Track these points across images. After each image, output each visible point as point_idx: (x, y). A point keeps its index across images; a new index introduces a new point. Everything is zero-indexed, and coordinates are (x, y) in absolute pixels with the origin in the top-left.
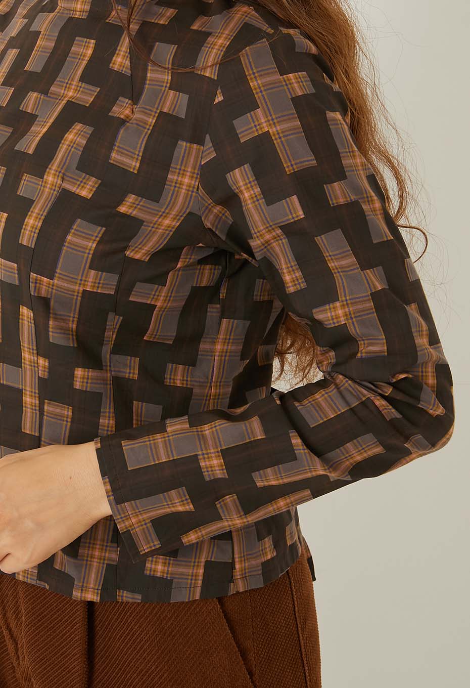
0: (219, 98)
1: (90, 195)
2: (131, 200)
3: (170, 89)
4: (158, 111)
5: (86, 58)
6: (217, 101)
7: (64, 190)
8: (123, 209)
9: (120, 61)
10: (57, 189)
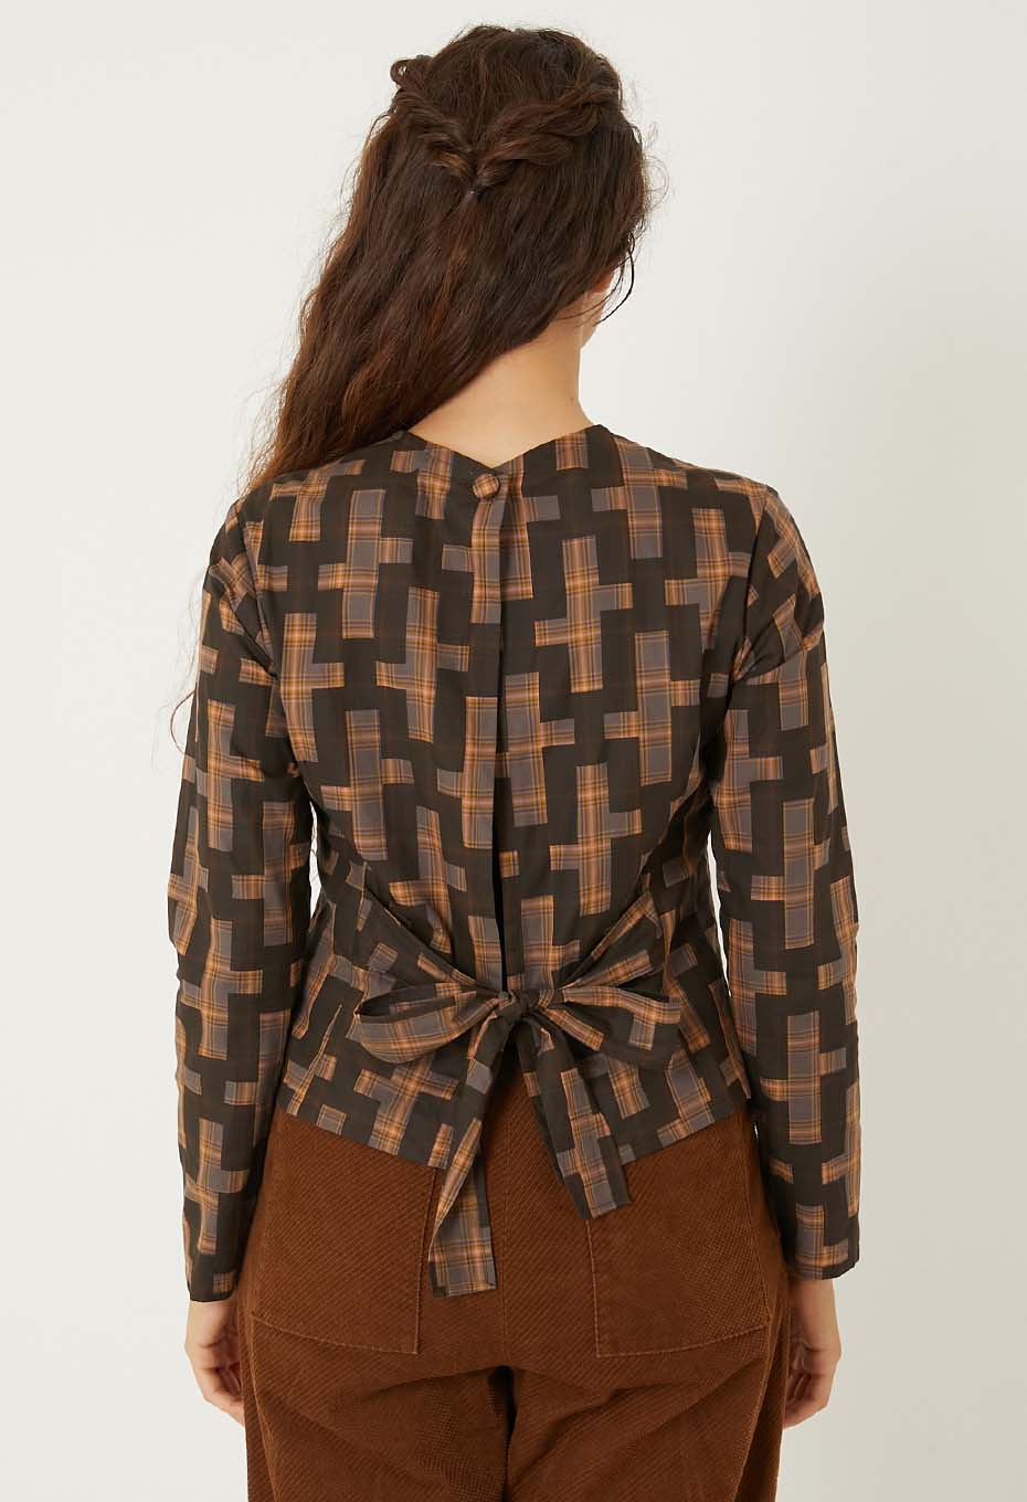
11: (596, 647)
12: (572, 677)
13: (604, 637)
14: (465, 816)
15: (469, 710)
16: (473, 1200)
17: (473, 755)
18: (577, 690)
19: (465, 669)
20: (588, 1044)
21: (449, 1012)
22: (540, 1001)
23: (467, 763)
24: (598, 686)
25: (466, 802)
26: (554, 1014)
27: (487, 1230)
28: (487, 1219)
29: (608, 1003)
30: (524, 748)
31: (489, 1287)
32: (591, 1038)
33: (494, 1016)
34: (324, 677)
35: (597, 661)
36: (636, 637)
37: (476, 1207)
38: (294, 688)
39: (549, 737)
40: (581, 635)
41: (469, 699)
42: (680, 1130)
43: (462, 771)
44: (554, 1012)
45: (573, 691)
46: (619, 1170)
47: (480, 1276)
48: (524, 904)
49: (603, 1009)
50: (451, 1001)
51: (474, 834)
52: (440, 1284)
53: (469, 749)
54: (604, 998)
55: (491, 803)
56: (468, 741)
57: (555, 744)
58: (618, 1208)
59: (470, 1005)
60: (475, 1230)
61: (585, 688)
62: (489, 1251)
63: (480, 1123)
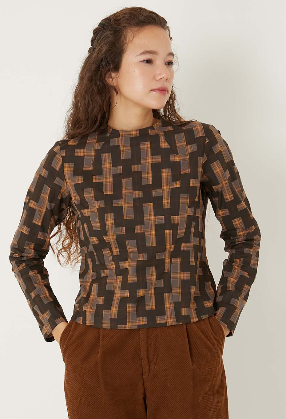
0: (207, 141)
1: (180, 186)
2: (192, 181)
3: (187, 145)
4: (188, 153)
5: (149, 148)
6: (206, 142)
7: (171, 189)
8: (191, 185)
9: (164, 144)
10: (169, 189)
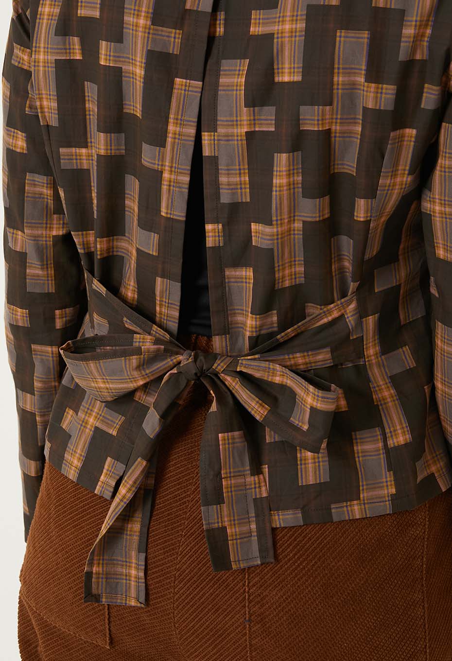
11: (300, 40)
12: (275, 67)
13: (307, 29)
14: (165, 188)
15: (175, 91)
16: (135, 527)
17: (175, 134)
18: (280, 80)
19: (176, 52)
20: (253, 413)
21: (134, 360)
22: (216, 365)
23: (169, 140)
24: (298, 78)
25: (166, 175)
26: (229, 380)
27: (143, 556)
28: (145, 546)
29: (277, 380)
30: (230, 130)
31: (139, 605)
32: (257, 409)
33: (175, 371)
34: (66, 49)
35: (299, 55)
36: (338, 34)
37: (138, 534)
38: (42, 57)
39: (253, 122)
40: (287, 27)
41: (178, 80)
42: (356, 510)
43: (164, 147)
44: (229, 378)
45: (276, 80)
46: (269, 532)
47: (133, 593)
48: (229, 272)
49: (272, 384)
50: (138, 351)
51: (171, 206)
52: (94, 591)
53: (171, 128)
54: (274, 375)
55: (187, 179)
56: (171, 120)
57: (257, 129)
58: (262, 564)
59: (155, 357)
60: (134, 553)
61: (286, 79)
62: (142, 574)
63: (145, 463)
